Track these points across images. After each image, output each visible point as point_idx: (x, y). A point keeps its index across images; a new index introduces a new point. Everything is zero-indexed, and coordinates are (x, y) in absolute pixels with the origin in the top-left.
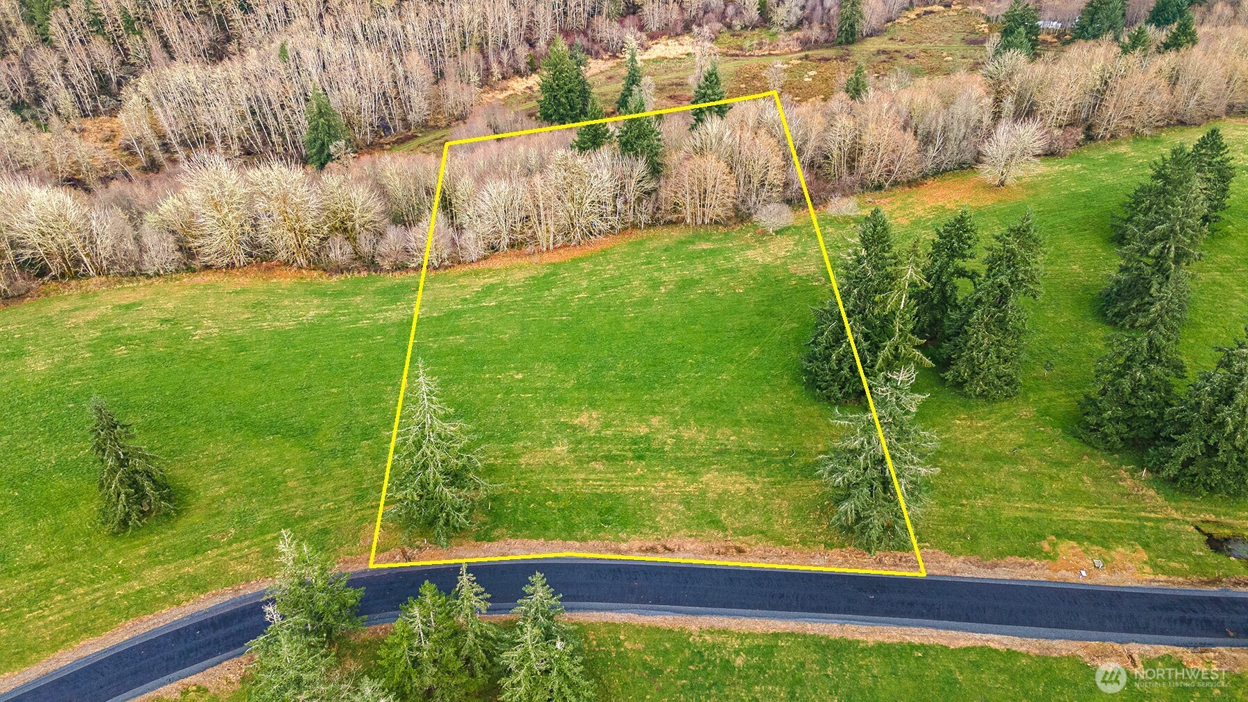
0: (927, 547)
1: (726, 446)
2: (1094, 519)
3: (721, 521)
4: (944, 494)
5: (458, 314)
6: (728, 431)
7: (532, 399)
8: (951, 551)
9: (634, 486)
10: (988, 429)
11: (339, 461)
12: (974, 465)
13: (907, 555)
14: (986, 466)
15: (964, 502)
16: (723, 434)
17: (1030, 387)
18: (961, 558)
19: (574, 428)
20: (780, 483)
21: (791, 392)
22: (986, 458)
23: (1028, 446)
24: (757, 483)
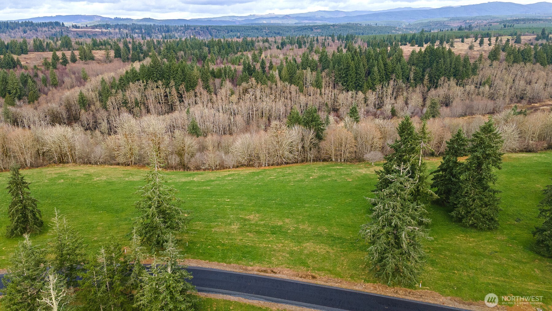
0: (427, 289)
1: (321, 233)
2: (539, 289)
3: (307, 263)
4: (443, 267)
5: (213, 181)
6: (324, 228)
7: (230, 208)
8: (442, 293)
9: (266, 244)
10: (476, 242)
11: (127, 222)
12: (464, 256)
13: (414, 291)
14: (473, 258)
15: (456, 272)
16: (321, 229)
17: (505, 228)
18: (449, 297)
19: (245, 220)
20: (346, 251)
21: (364, 216)
22: (473, 254)
23: (501, 252)
24: (333, 250)
